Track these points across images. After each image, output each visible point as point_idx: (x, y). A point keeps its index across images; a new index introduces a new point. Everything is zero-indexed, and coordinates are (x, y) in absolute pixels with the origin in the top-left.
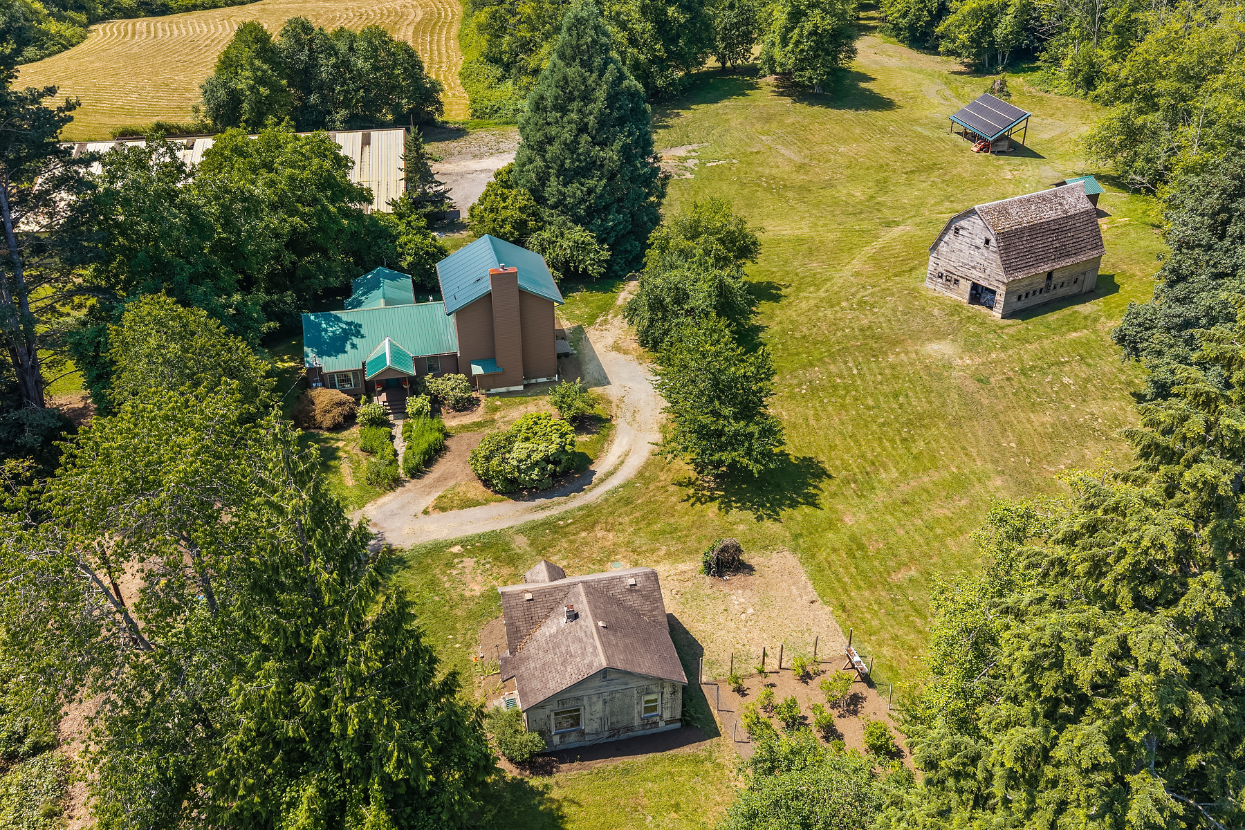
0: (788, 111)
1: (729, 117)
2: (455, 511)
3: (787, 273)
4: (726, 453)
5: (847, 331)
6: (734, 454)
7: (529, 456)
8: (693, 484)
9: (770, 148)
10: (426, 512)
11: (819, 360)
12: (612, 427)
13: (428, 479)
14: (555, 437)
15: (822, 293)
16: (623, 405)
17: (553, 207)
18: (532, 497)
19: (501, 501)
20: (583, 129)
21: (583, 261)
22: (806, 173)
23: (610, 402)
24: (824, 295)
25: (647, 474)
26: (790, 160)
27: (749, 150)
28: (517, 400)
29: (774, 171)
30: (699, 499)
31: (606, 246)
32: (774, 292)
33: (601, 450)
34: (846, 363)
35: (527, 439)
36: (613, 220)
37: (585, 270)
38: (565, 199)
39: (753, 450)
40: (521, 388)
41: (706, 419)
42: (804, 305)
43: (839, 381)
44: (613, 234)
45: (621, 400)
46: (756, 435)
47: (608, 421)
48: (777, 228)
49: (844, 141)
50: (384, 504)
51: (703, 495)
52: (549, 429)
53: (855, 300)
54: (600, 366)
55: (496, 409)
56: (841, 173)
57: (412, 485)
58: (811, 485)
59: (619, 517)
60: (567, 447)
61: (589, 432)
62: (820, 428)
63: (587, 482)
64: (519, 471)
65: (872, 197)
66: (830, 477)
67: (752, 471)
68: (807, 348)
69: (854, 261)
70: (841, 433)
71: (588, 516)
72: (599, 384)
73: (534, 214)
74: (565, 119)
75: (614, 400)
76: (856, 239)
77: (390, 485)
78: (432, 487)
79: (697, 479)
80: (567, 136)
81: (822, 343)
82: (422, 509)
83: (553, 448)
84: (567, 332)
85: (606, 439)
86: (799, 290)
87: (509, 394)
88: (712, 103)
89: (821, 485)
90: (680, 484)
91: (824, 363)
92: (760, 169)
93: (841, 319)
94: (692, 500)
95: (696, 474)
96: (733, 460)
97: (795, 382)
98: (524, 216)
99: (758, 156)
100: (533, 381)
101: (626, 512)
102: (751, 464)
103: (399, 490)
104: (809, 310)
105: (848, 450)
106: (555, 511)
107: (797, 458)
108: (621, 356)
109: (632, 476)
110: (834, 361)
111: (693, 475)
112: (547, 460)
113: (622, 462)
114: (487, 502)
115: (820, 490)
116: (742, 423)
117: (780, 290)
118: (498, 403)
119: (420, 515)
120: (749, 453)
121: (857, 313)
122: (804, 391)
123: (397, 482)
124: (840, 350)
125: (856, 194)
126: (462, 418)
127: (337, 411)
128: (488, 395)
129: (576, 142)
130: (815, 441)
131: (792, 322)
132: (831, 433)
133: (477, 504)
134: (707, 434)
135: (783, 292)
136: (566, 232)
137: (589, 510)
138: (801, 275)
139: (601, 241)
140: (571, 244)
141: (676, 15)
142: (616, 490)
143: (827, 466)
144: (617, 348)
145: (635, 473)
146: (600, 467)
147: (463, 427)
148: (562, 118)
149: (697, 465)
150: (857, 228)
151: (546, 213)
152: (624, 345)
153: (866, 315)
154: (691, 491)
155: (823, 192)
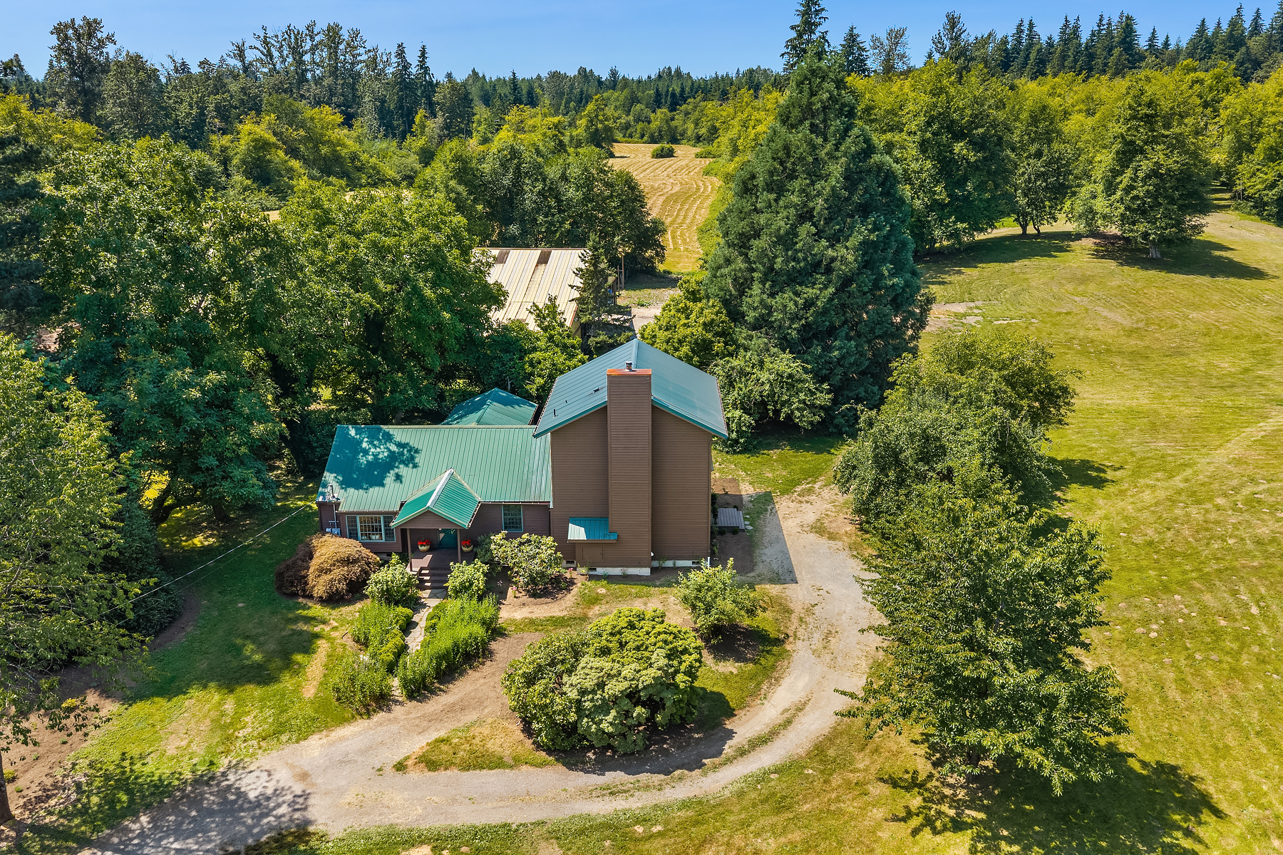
0: (1112, 273)
1: (1029, 276)
2: (453, 773)
3: (1116, 451)
4: (993, 733)
5: (1231, 541)
6: (1011, 737)
7: (601, 685)
8: (921, 786)
9: (1087, 310)
10: (400, 767)
11: (1181, 583)
12: (785, 655)
13: (436, 704)
14: (659, 657)
15: (1178, 482)
16: (810, 619)
17: (755, 326)
18: (602, 766)
19: (542, 765)
20: (805, 215)
21: (790, 404)
22: (1141, 338)
23: (788, 611)
24: (1182, 485)
25: (831, 752)
26: (1116, 324)
27: (1055, 310)
28: (634, 589)
29: (1091, 334)
30: (929, 822)
31: (826, 386)
32: (1094, 474)
33: (754, 694)
34: (1235, 593)
35: (605, 652)
36: (840, 349)
37: (789, 417)
38: (770, 314)
39: (1053, 734)
40: (646, 571)
41: (955, 654)
42: (1147, 496)
43: (1223, 623)
44: (839, 370)
45: (810, 610)
46: (1063, 702)
47: (778, 642)
48: (1097, 396)
49: (1197, 307)
50: (342, 739)
51: (939, 813)
52: (653, 640)
53: (1239, 497)
54: (785, 553)
55: (595, 600)
56: (1196, 341)
57: (405, 712)
58: (1179, 828)
59: (758, 835)
60: (680, 678)
61: (740, 658)
62: (1190, 708)
63: (713, 750)
64: (580, 710)
65: (1246, 370)
66: (1217, 812)
67: (1048, 780)
68: (1157, 561)
69: (1229, 445)
70: (1236, 723)
71: (697, 823)
72: (776, 579)
73: (723, 334)
74: (781, 203)
75: (797, 608)
76: (1228, 417)
77: (366, 706)
78: (433, 719)
79: (930, 776)
80: (781, 224)
81: (1185, 556)
82: (397, 758)
83: (649, 676)
84: (745, 499)
85: (770, 675)
86: (1137, 473)
87: (625, 579)
88: (1006, 261)
89: (1200, 831)
90: (894, 783)
91: (1191, 588)
92: (1072, 331)
93: (1217, 523)
94: (916, 822)
95: (929, 767)
96: (1008, 748)
97: (1136, 615)
98: (709, 336)
99: (1069, 317)
100: (669, 564)
101: (773, 826)
102: (1048, 763)
103: (380, 716)
104: (1157, 504)
105: (1257, 761)
106: (635, 803)
107: (1144, 764)
108: (823, 541)
109: (802, 752)
110: (1211, 588)
111: (924, 767)
112: (632, 696)
113: (789, 722)
114: (517, 762)
115: (1200, 841)
116: (1032, 673)
117: (1104, 472)
118: (602, 591)
119: (389, 770)
120: (1044, 739)
121: (1247, 516)
122: (1153, 635)
123: (382, 700)
124: (1220, 571)
125: (1222, 365)
126: (535, 608)
127: (339, 572)
128: (591, 578)
129: (793, 232)
130: (1180, 733)
131: (1126, 519)
132: (1214, 718)
133: (497, 763)
134: (956, 686)
135: (1110, 475)
136: (767, 360)
137: (702, 810)
138: (1138, 456)
139: (820, 379)
140: (772, 377)
141: (965, 152)
142: (763, 777)
143: (1211, 790)
144: (819, 529)
145: (808, 745)
146: (744, 727)
147: (532, 622)
148: (776, 200)
149: (933, 747)
150: (1230, 404)
151: (741, 334)
152: (833, 527)
153: (1263, 520)
154: (916, 802)
155: (1167, 360)
